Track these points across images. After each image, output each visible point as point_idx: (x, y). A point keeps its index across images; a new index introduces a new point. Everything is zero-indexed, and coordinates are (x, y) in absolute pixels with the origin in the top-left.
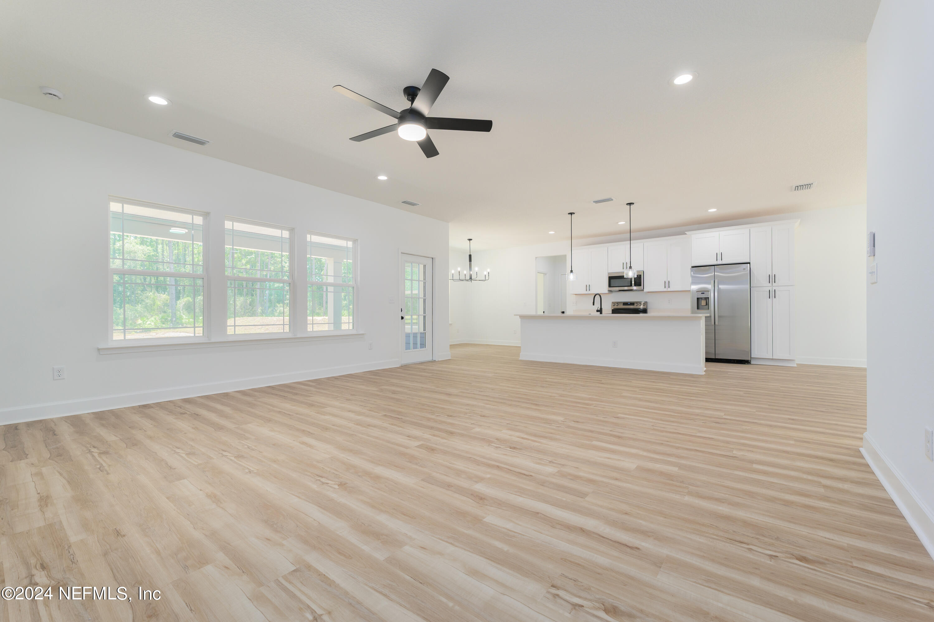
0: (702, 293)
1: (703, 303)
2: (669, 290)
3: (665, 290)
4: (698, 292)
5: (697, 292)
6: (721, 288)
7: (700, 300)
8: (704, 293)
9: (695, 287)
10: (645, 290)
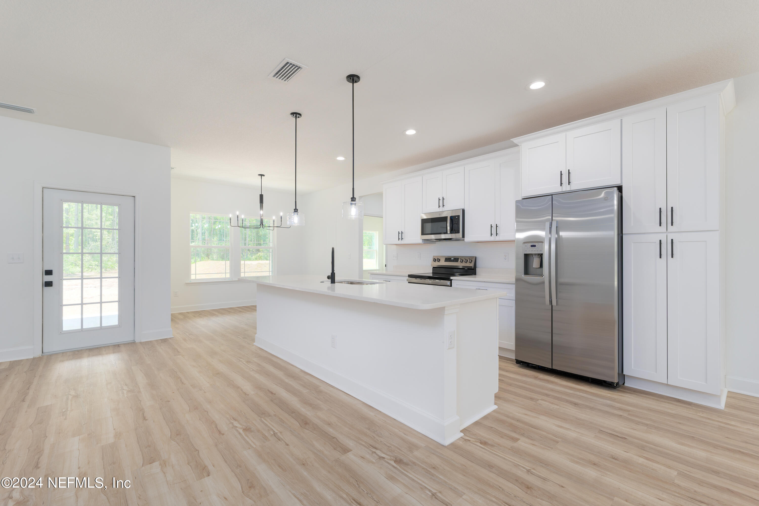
0: (532, 246)
1: (535, 263)
2: (498, 238)
3: (492, 238)
4: (526, 244)
5: (524, 243)
6: (563, 237)
7: (530, 258)
8: (535, 246)
9: (521, 236)
10: (466, 239)
